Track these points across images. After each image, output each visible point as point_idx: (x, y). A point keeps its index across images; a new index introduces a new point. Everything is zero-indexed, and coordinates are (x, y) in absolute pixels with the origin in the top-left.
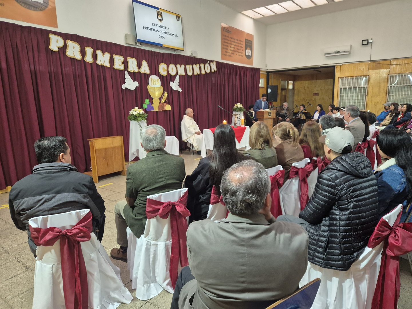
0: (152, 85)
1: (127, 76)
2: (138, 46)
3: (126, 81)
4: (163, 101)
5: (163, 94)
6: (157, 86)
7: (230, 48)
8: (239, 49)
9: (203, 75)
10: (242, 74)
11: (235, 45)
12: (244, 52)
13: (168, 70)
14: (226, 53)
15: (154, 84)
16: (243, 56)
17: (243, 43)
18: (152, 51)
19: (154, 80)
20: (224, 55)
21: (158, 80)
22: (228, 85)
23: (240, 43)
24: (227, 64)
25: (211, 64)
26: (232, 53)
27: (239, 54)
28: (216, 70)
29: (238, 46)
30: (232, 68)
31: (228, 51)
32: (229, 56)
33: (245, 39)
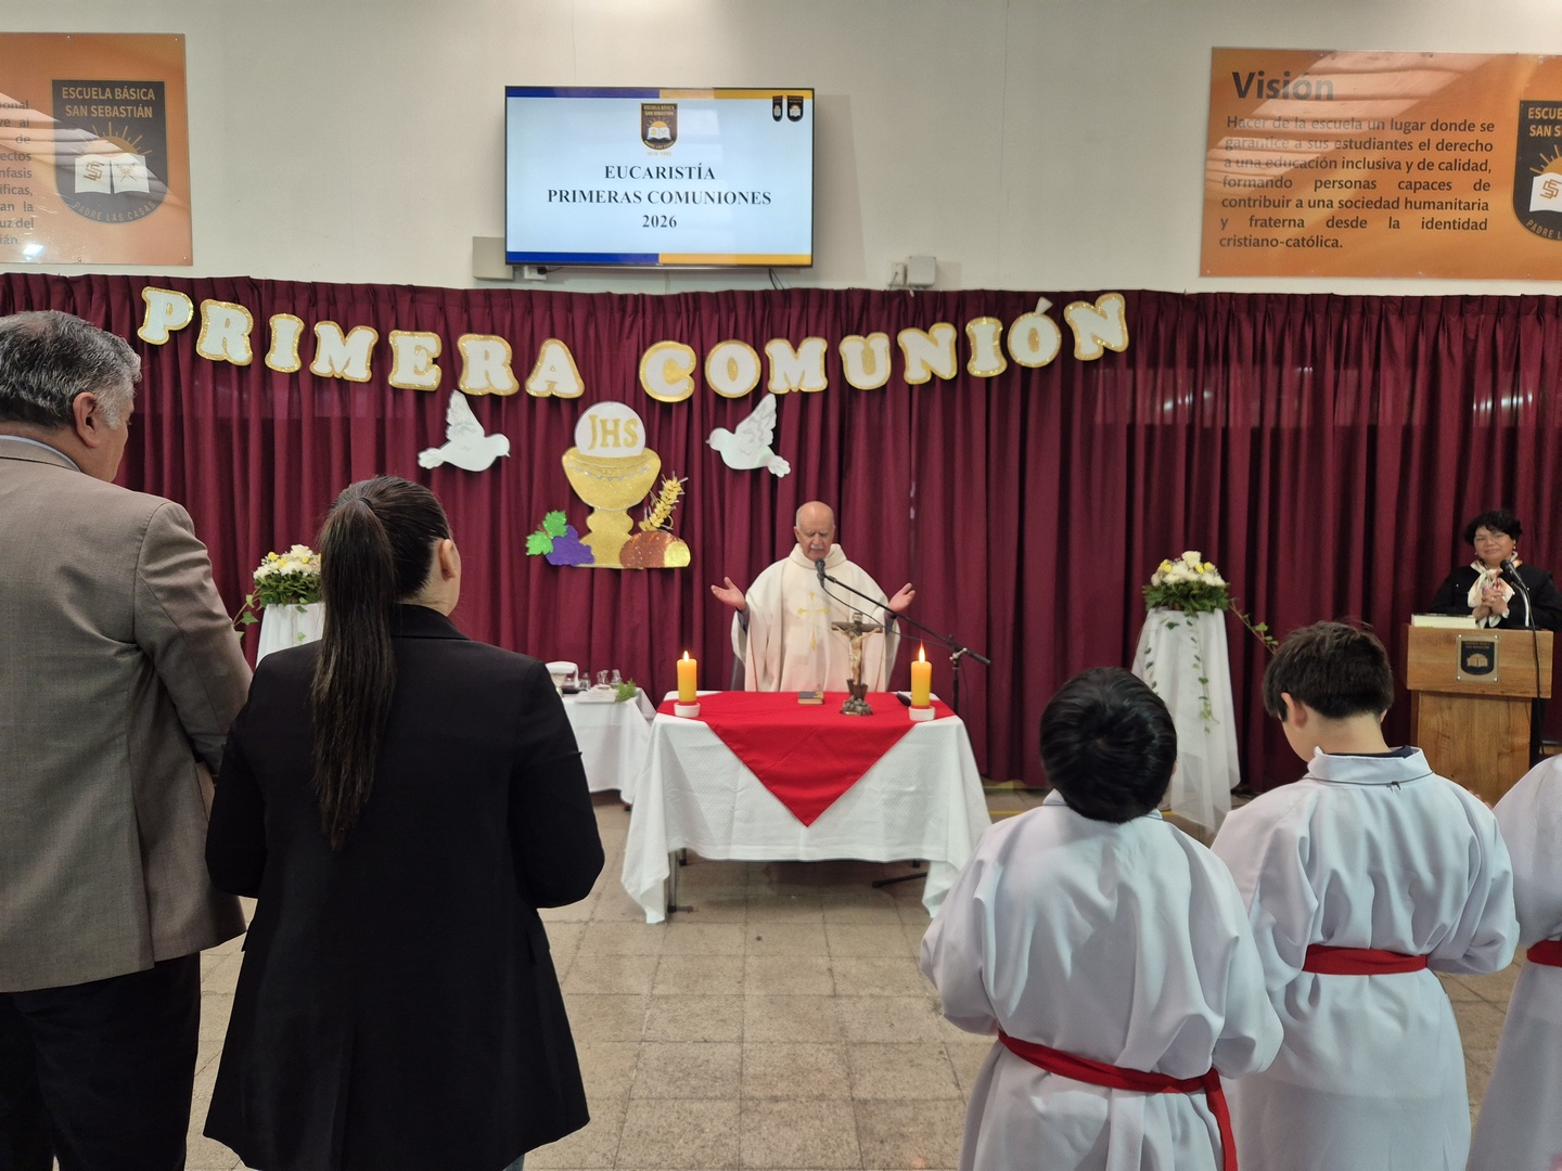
0: (592, 447)
1: (459, 411)
2: (532, 281)
3: (450, 433)
4: (655, 520)
5: (658, 486)
6: (624, 452)
7: (1308, 194)
8: (1428, 186)
9: (989, 380)
10: (1457, 350)
11: (1379, 165)
12: (1501, 201)
13: (699, 375)
14: (1259, 233)
15: (604, 445)
16: (1482, 226)
17: (1485, 138)
18: (609, 295)
19: (610, 426)
20: (1244, 242)
21: (631, 421)
22: (1256, 435)
23: (1443, 146)
24: (1252, 298)
25: (1075, 314)
26: (1332, 223)
27: (1429, 214)
28: (1119, 340)
29: (1425, 165)
30: (1319, 319)
31: (1289, 213)
32: (1298, 242)
33: (1525, 105)
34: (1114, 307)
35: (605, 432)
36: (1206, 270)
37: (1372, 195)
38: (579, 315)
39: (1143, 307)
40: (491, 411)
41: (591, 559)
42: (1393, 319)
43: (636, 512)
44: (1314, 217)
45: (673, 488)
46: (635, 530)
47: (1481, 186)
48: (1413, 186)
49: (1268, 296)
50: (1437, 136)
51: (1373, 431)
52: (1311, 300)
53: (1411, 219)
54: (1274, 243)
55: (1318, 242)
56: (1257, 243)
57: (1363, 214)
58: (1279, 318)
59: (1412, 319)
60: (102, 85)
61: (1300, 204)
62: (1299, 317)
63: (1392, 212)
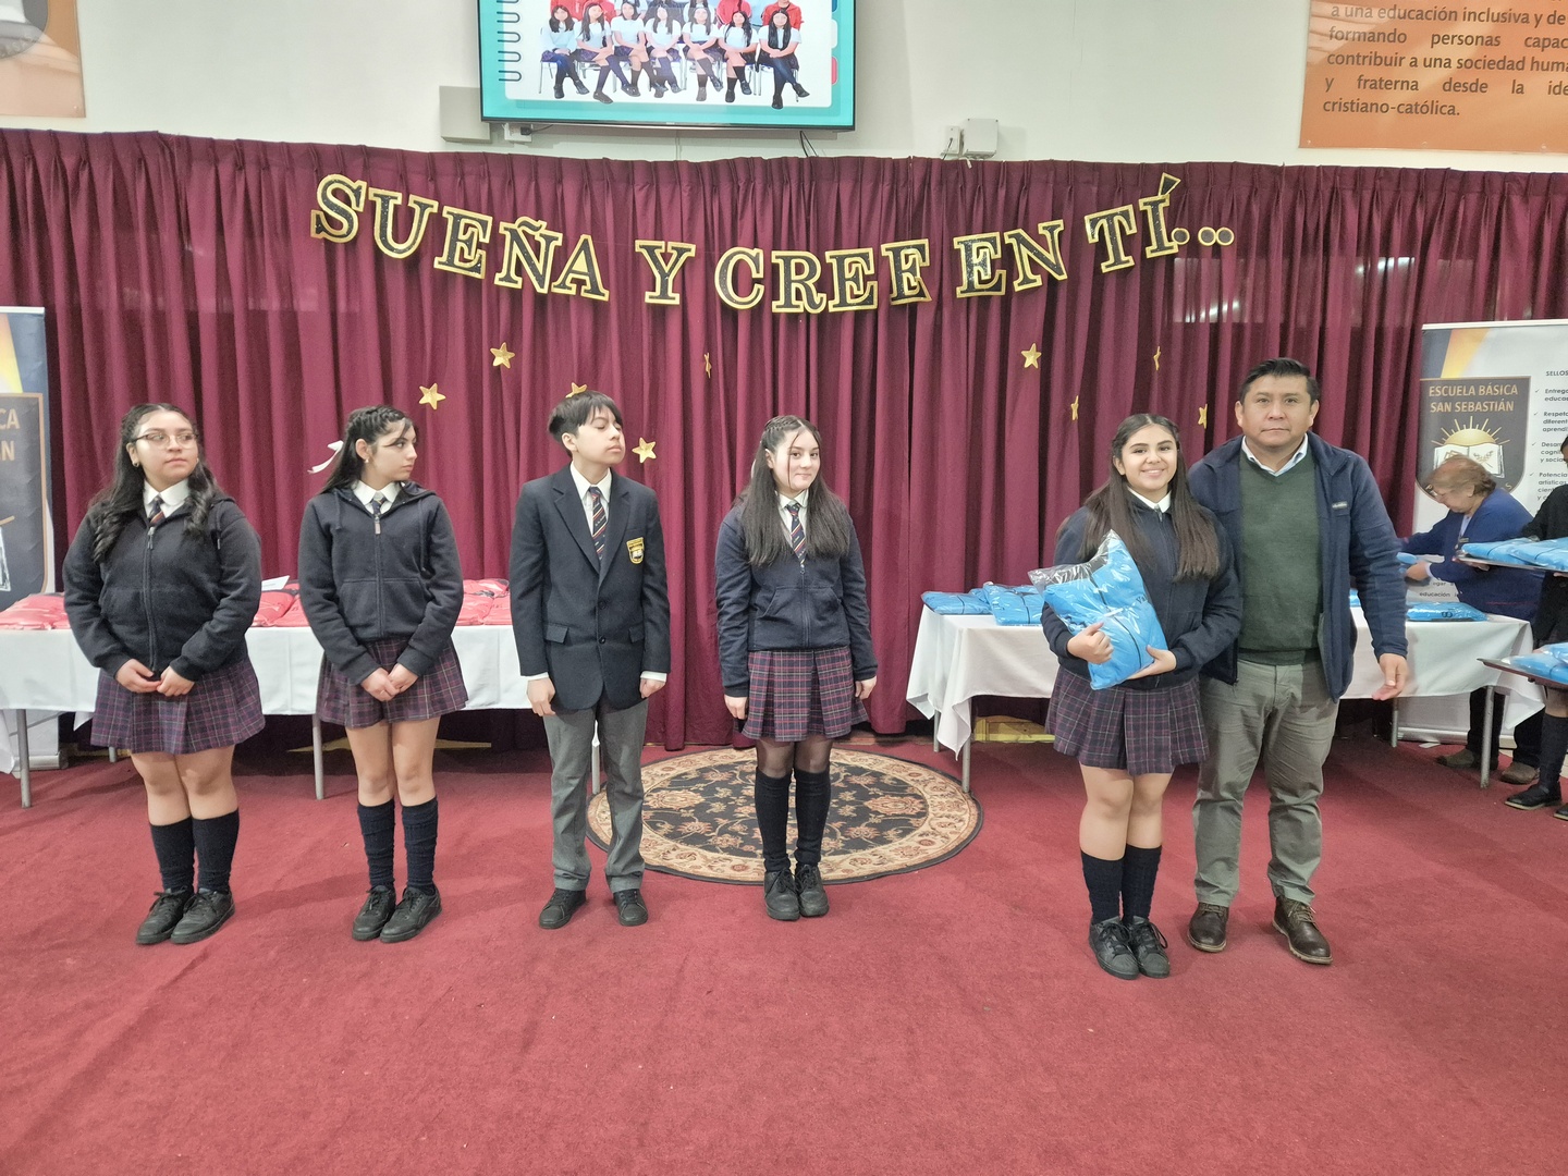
2: (513, 144)
7: (1424, 51)
8: (1558, 43)
11: (1504, 18)
14: (1368, 96)
20: (1350, 107)
22: (1358, 337)
24: (1359, 173)
26: (1450, 86)
27: (1557, 77)
29: (1556, 20)
30: (1432, 197)
31: (1402, 73)
32: (1411, 109)
36: (1308, 139)
37: (1494, 54)
38: (570, 190)
42: (1516, 200)
44: (1430, 79)
48: (1541, 44)
49: (1378, 170)
52: (1424, 175)
53: (1537, 82)
54: (1383, 108)
55: (1431, 108)
56: (1365, 108)
57: (1484, 76)
58: (1387, 198)
59: (1536, 201)
61: (1414, 63)
62: (1409, 197)
63: (1514, 74)
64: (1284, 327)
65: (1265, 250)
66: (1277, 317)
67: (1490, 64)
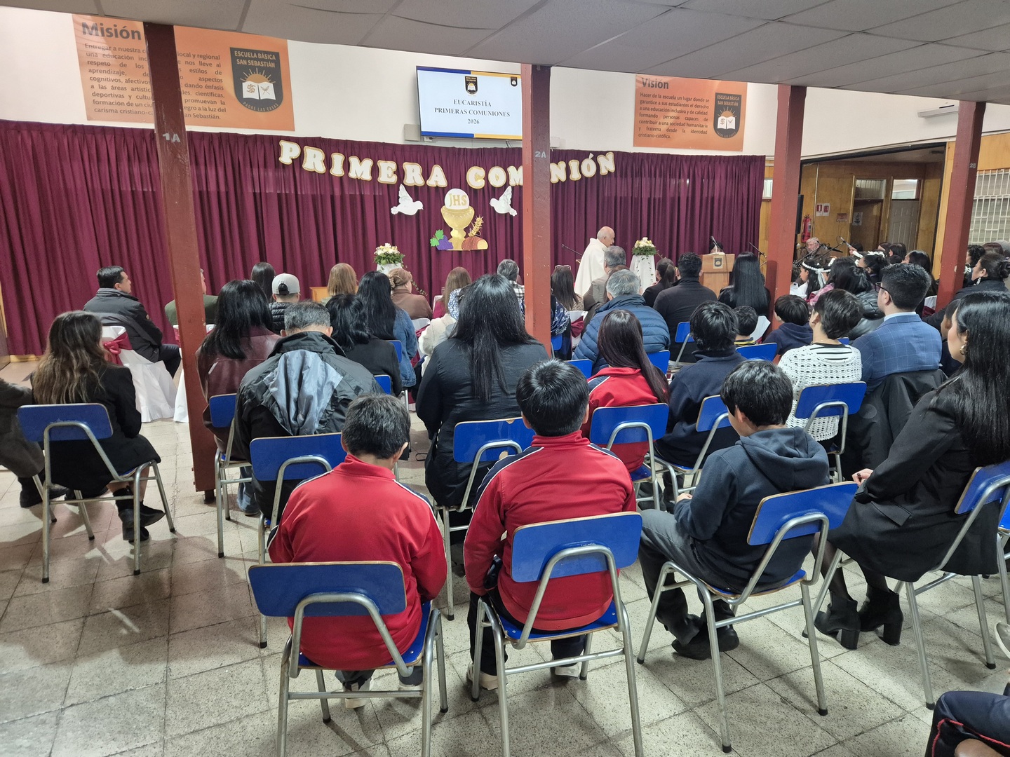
0: (451, 205)
1: (403, 192)
2: (427, 142)
3: (400, 200)
6: (462, 207)
7: (662, 120)
8: (692, 119)
9: (575, 182)
10: (700, 173)
11: (680, 112)
12: (710, 124)
13: (486, 179)
14: (649, 132)
15: (455, 204)
16: (705, 133)
17: (707, 104)
18: (454, 148)
19: (456, 198)
20: (644, 135)
21: (463, 196)
22: (649, 200)
23: (696, 106)
24: (648, 155)
25: (601, 159)
26: (668, 130)
27: (693, 128)
28: (612, 169)
29: (692, 112)
30: (665, 162)
31: (657, 126)
32: (659, 136)
33: (717, 94)
34: (611, 156)
35: (455, 200)
36: (636, 144)
37: (678, 121)
38: (443, 155)
39: (619, 157)
40: (415, 192)
41: (452, 248)
42: (684, 162)
43: (467, 230)
44: (664, 127)
45: (479, 221)
46: (467, 236)
47: (706, 120)
48: (689, 119)
49: (653, 154)
50: (695, 103)
51: (679, 198)
52: (663, 155)
53: (688, 129)
54: (653, 136)
55: (664, 136)
56: (649, 136)
57: (676, 127)
58: (655, 161)
59: (688, 163)
60: (253, 52)
61: (660, 124)
62: (660, 161)
63: (683, 127)
64: (632, 197)
65: (626, 176)
66: (630, 195)
67: (677, 124)
